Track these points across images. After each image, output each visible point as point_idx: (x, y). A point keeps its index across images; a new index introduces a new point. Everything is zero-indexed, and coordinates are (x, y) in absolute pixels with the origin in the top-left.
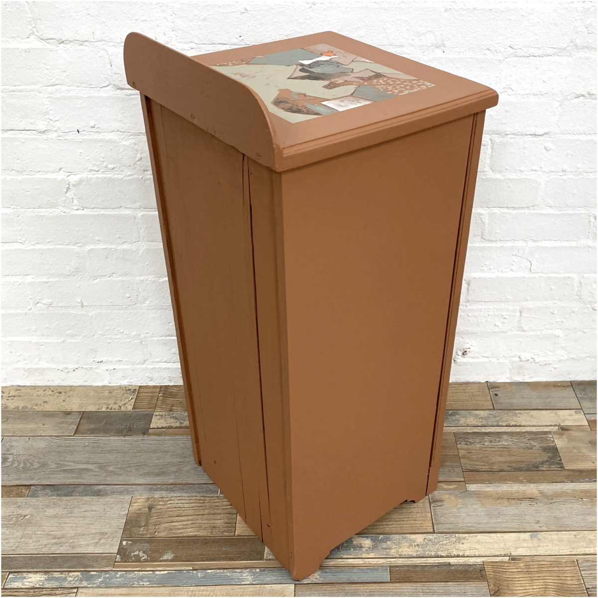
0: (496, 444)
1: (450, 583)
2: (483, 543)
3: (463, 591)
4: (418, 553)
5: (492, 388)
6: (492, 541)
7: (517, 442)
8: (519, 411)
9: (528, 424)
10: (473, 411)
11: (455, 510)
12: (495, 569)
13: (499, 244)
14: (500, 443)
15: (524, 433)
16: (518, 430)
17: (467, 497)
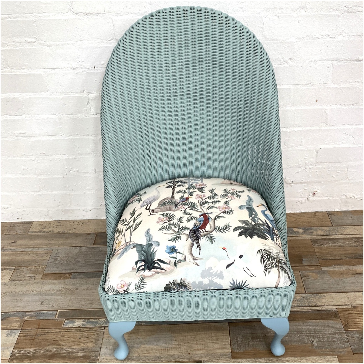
0: (336, 245)
1: (319, 320)
2: (335, 298)
3: (327, 325)
4: (298, 305)
5: (330, 214)
6: (340, 297)
7: (348, 243)
8: (348, 227)
9: (353, 233)
10: (320, 227)
11: (317, 281)
12: (344, 312)
13: (336, 127)
14: (338, 244)
15: (351, 238)
16: (348, 236)
17: (322, 274)
